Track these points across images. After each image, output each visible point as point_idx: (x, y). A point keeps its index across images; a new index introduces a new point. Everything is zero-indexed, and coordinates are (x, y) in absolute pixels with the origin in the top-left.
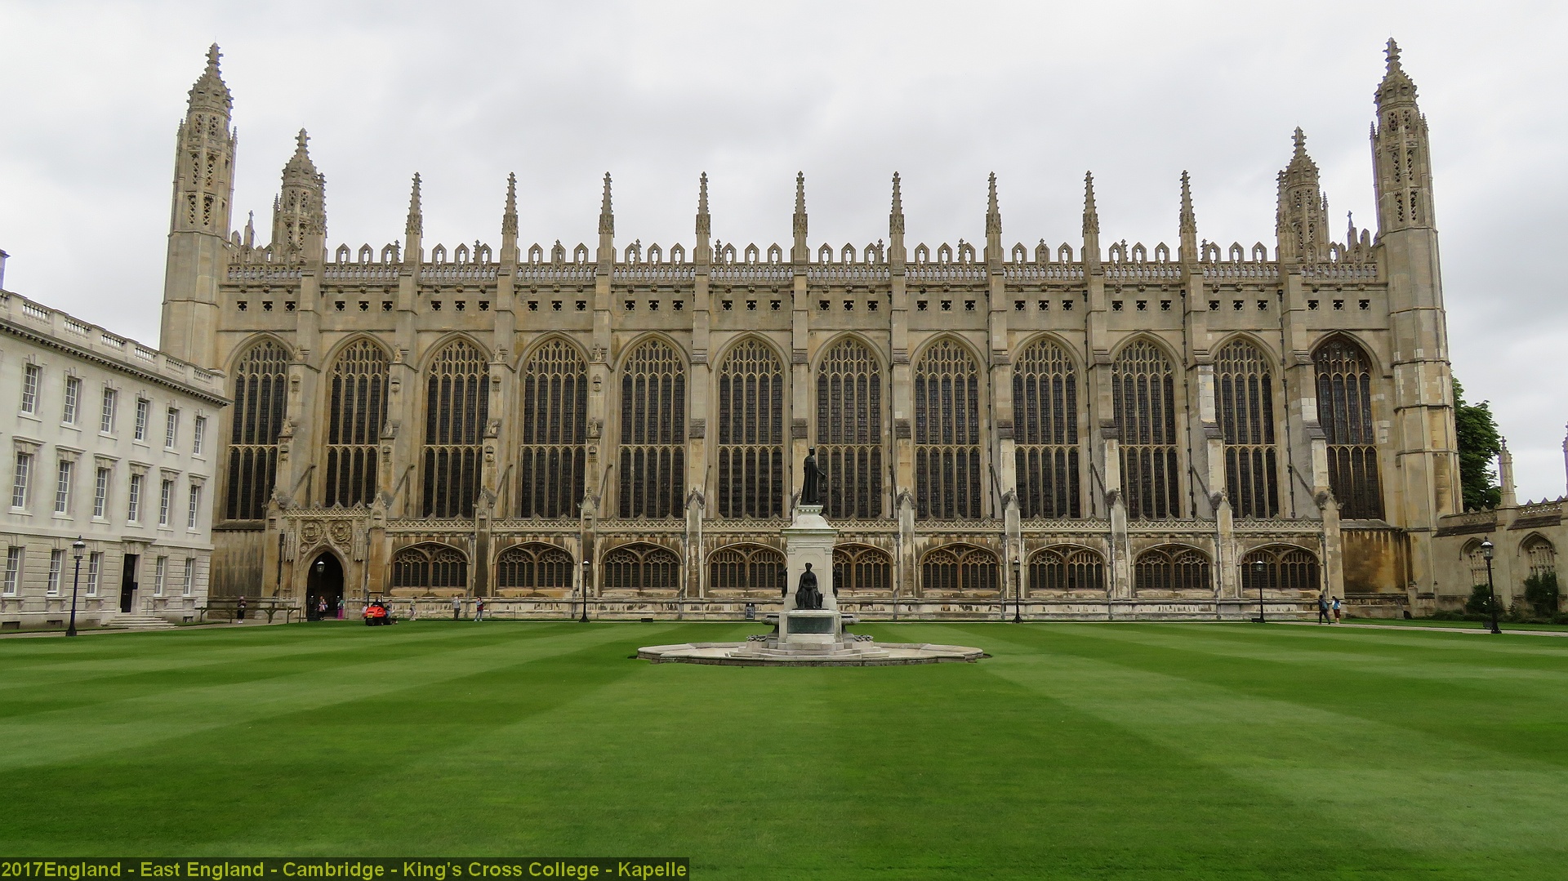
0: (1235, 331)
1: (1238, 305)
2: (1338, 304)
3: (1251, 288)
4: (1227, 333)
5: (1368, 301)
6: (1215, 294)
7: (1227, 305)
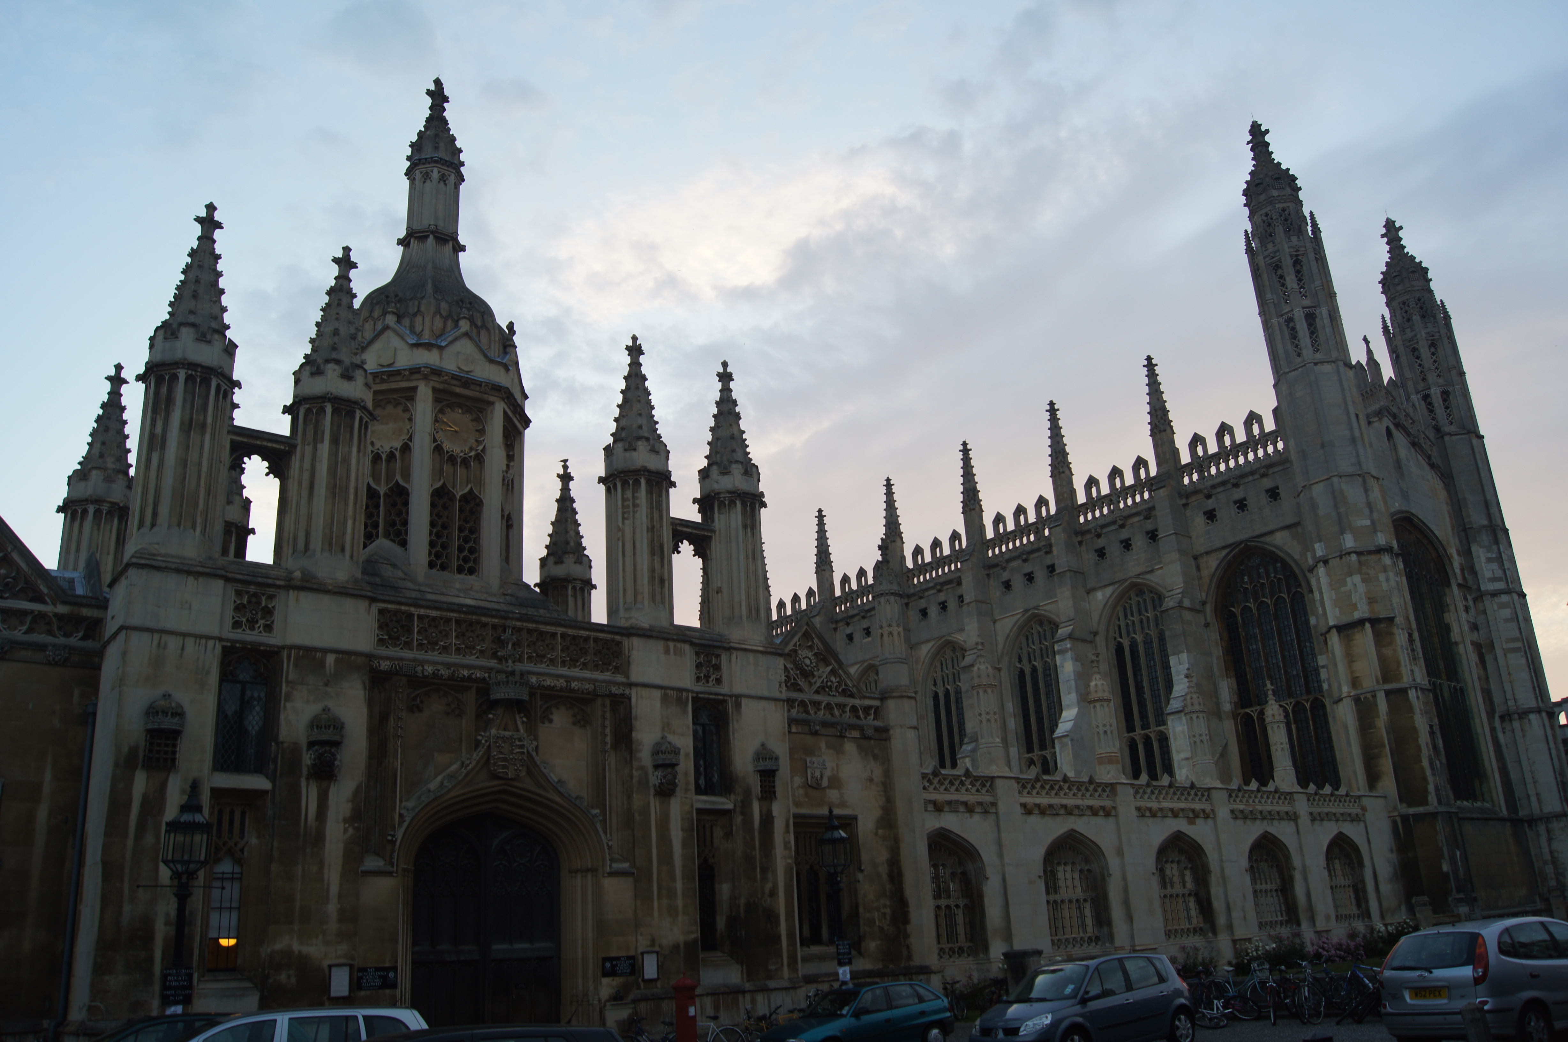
0: (1126, 580)
1: (1127, 545)
2: (1241, 505)
3: (1136, 519)
4: (1116, 586)
5: (1277, 488)
6: (1100, 540)
7: (1114, 550)
